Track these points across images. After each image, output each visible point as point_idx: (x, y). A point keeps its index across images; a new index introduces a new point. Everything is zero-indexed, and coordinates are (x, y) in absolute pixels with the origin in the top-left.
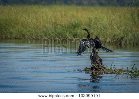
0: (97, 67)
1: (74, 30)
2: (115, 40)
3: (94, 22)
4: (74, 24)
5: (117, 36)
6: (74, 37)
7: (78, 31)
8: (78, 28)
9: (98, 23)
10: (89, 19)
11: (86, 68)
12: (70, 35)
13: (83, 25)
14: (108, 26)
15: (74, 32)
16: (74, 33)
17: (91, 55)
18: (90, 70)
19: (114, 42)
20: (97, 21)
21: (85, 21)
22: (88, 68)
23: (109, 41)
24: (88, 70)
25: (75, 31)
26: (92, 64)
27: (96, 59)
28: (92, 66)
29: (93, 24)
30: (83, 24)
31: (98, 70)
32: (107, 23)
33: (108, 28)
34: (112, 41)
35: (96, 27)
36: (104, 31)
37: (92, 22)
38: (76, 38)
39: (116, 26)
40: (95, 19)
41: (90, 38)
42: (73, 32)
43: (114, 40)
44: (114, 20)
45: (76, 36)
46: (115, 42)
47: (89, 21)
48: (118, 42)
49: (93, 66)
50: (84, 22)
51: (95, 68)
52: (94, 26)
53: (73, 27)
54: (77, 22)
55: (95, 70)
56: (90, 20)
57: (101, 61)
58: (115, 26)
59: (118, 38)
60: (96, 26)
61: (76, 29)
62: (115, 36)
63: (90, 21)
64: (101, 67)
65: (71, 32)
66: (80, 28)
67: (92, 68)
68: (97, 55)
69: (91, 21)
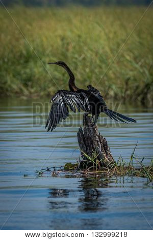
0: (95, 161)
1: (25, 67)
2: (128, 92)
3: (74, 48)
4: (24, 52)
5: (135, 80)
6: (26, 85)
7: (36, 70)
8: (36, 62)
9: (86, 48)
10: (63, 39)
11: (68, 164)
12: (15, 80)
13: (48, 55)
14: (111, 55)
15: (25, 73)
16: (24, 76)
17: (80, 130)
18: (79, 170)
19: (128, 95)
20: (82, 44)
21: (52, 46)
22: (73, 166)
23: (116, 95)
24: (73, 169)
25: (28, 71)
26: (82, 153)
27: (92, 142)
28: (82, 159)
29: (73, 53)
30: (47, 52)
31: (98, 167)
32: (107, 49)
33: (110, 61)
34: (123, 95)
35: (80, 59)
36: (101, 67)
37: (70, 48)
38: (32, 87)
39: (131, 54)
40: (77, 38)
41: (76, 88)
42: (22, 72)
43: (126, 90)
44: (124, 41)
45: (30, 83)
46: (131, 97)
47: (63, 45)
48: (139, 95)
49: (85, 158)
50: (50, 49)
51: (91, 164)
52: (76, 56)
53: (22, 61)
54: (32, 49)
55: (92, 169)
56: (65, 41)
57: (105, 146)
58: (128, 55)
59: (137, 87)
60: (80, 56)
61: (31, 64)
62: (130, 82)
63: (65, 46)
64: (105, 161)
65: (19, 74)
66: (39, 63)
67: (83, 165)
68: (94, 131)
69: (68, 44)
